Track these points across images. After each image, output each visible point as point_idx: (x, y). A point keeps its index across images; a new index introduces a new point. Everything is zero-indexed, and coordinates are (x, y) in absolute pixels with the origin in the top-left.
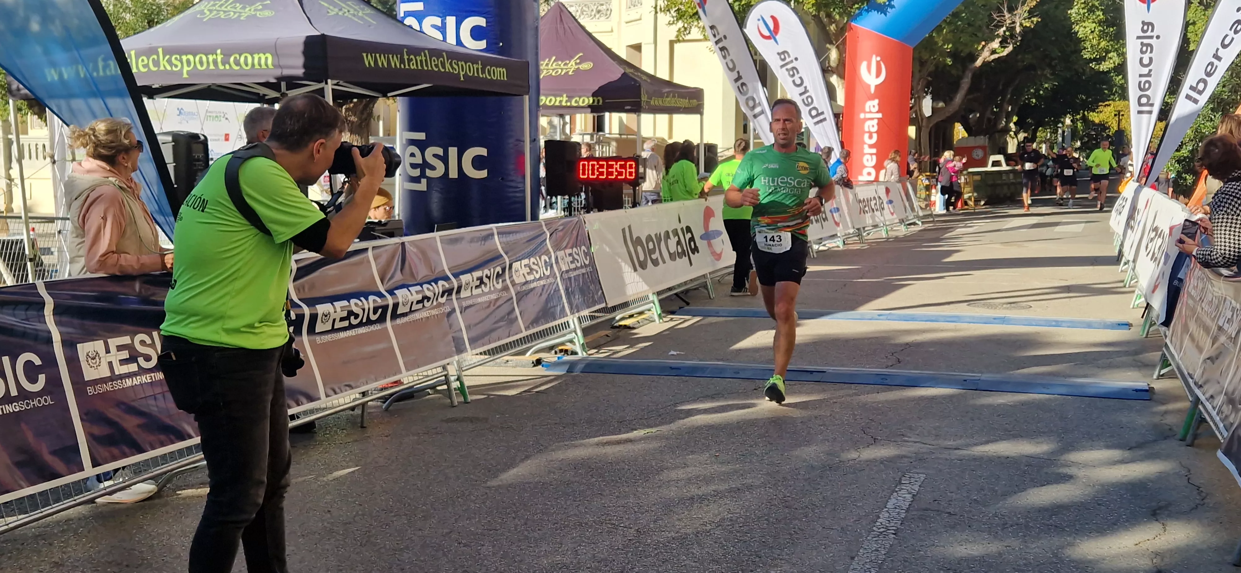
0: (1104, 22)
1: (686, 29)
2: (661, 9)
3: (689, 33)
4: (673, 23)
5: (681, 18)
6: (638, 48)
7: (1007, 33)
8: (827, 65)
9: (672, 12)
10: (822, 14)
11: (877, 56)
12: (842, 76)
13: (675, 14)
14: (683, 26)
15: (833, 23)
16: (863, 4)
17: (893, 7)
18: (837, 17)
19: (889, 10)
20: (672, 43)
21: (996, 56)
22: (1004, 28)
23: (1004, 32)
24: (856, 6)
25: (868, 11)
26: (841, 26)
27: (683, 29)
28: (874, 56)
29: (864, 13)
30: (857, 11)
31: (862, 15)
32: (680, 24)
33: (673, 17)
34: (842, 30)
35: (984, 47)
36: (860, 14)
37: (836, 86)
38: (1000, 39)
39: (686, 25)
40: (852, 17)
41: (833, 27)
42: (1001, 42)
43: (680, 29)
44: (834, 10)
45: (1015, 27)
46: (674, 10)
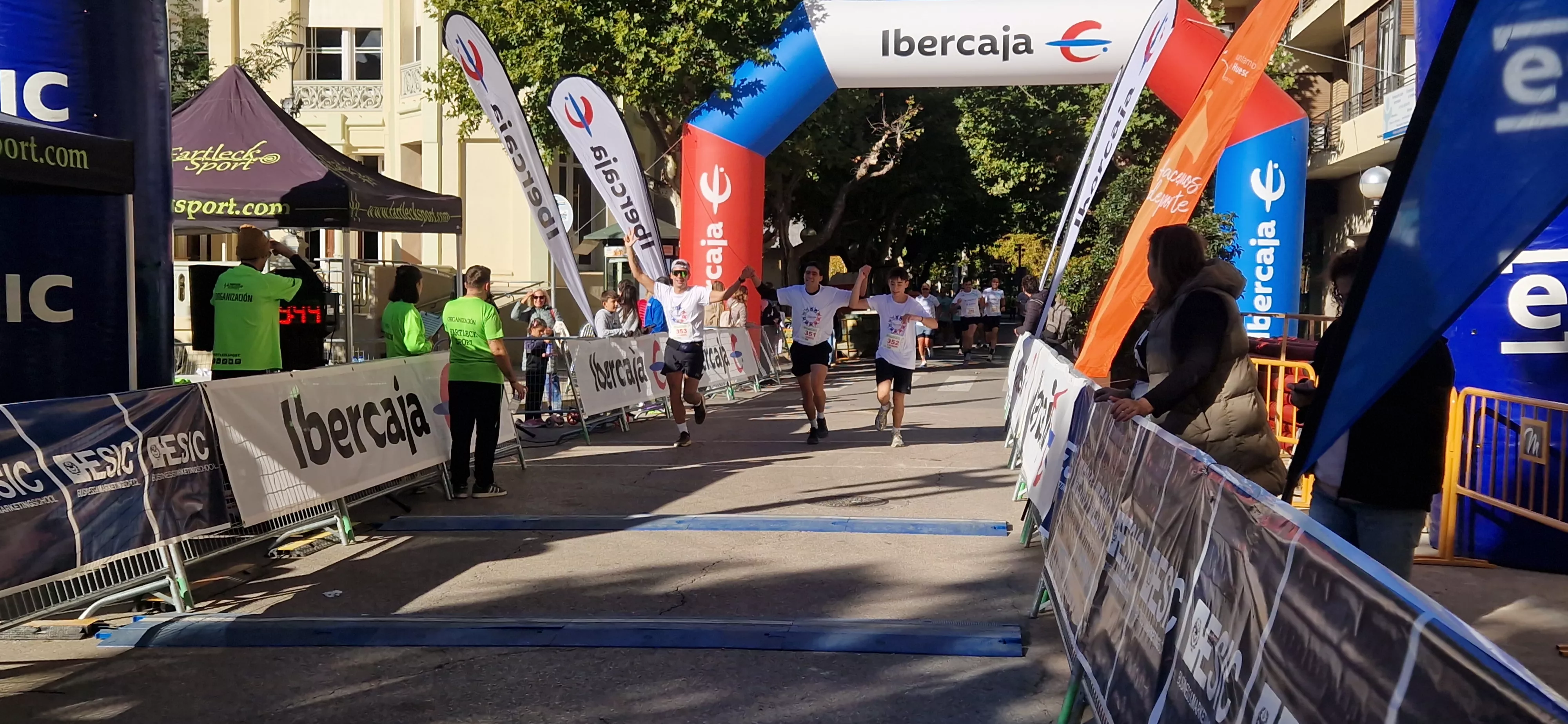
0: (993, 135)
1: (472, 123)
2: (436, 95)
3: (477, 128)
4: (455, 115)
5: (464, 109)
6: (417, 147)
7: (887, 145)
8: (662, 177)
9: (452, 100)
10: (653, 112)
11: (719, 168)
12: (679, 194)
13: (456, 103)
14: (469, 119)
15: (668, 124)
16: (702, 101)
17: (739, 105)
18: (670, 115)
19: (736, 109)
20: (463, 142)
21: (875, 174)
22: (883, 140)
23: (884, 144)
24: (695, 102)
25: (709, 109)
26: (677, 127)
27: (468, 123)
28: (716, 167)
29: (704, 111)
30: (695, 109)
31: (700, 114)
32: (464, 117)
33: (454, 107)
34: (678, 132)
35: (860, 162)
36: (699, 113)
37: (674, 205)
38: (878, 154)
39: (472, 119)
40: (690, 116)
41: (668, 129)
42: (878, 157)
43: (464, 123)
44: (666, 105)
45: (895, 140)
46: (455, 96)
